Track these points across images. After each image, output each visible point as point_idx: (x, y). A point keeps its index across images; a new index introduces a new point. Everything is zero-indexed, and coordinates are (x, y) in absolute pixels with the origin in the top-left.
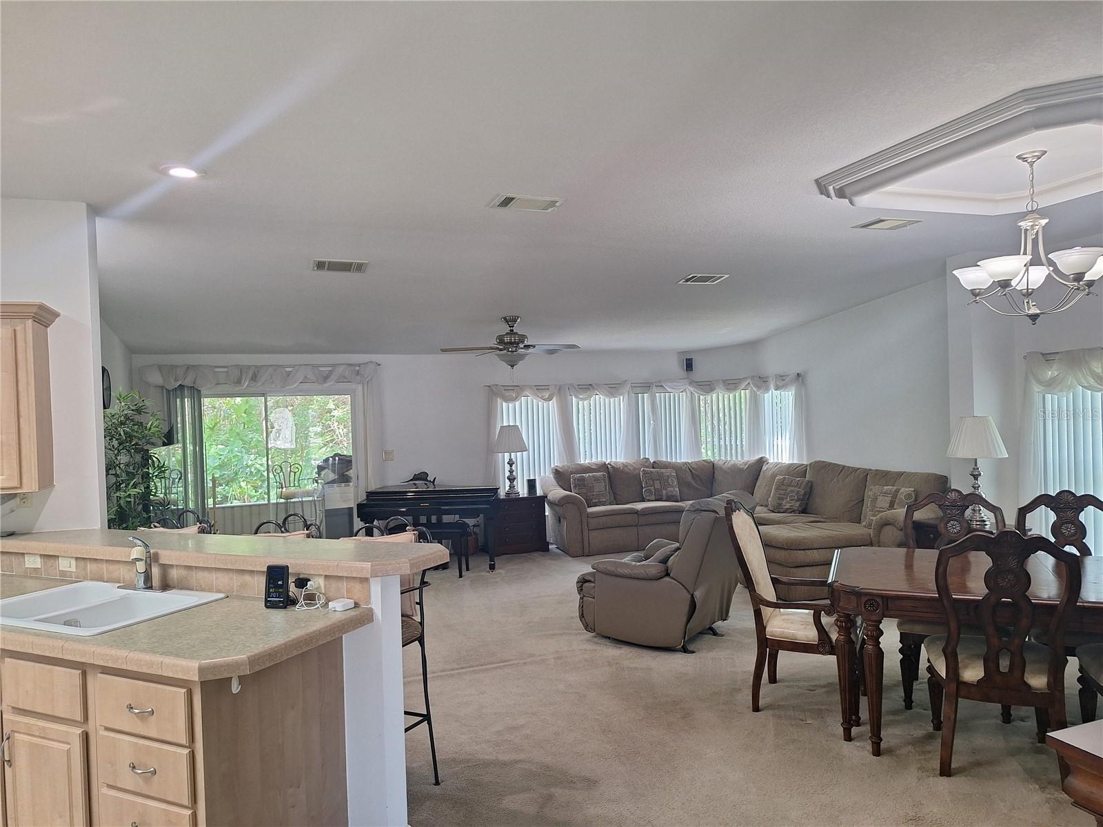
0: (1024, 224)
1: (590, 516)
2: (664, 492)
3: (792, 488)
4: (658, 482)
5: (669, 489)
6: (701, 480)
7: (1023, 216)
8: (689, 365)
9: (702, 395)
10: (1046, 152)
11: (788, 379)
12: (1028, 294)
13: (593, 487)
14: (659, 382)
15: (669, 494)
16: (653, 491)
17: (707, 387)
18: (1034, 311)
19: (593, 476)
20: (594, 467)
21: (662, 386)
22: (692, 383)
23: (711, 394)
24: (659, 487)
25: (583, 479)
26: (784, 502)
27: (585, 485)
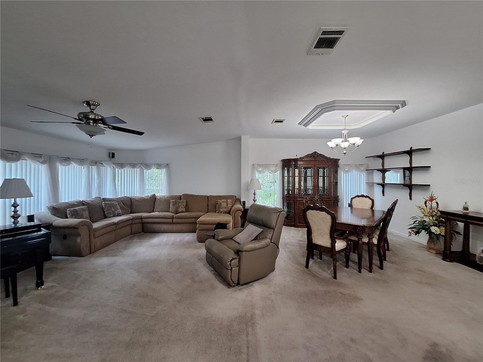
0: (343, 132)
1: (96, 230)
2: (116, 212)
3: (181, 204)
4: (113, 208)
5: (118, 210)
6: (127, 205)
7: (343, 130)
8: (113, 155)
9: (120, 169)
10: (348, 115)
11: (163, 166)
12: (345, 148)
13: (83, 214)
14: (101, 161)
15: (118, 213)
16: (112, 212)
17: (122, 165)
18: (345, 152)
19: (81, 208)
20: (76, 203)
21: (102, 163)
22: (114, 163)
23: (124, 168)
24: (114, 210)
25: (75, 211)
26: (179, 209)
27: (78, 214)
